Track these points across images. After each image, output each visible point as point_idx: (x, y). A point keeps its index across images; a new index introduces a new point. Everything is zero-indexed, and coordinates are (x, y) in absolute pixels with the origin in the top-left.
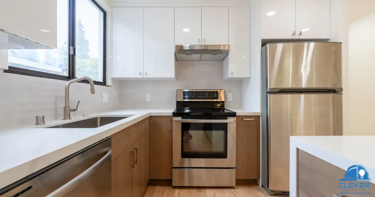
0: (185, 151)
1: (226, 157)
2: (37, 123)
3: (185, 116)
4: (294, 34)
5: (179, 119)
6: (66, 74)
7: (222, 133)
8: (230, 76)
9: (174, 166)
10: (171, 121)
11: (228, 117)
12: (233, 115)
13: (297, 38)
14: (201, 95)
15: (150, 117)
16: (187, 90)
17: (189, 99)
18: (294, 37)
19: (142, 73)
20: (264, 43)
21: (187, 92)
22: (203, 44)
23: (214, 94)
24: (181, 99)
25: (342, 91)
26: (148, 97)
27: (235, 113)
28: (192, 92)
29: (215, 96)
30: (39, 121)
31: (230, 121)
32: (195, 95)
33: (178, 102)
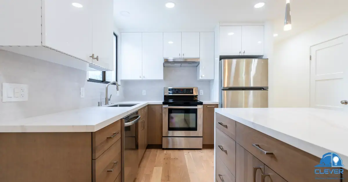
0: (170, 127)
1: (196, 130)
2: (99, 106)
3: (170, 104)
4: (240, 53)
5: (167, 106)
6: (102, 80)
7: (194, 115)
8: (200, 78)
9: (163, 136)
10: (162, 108)
11: (198, 105)
12: (201, 103)
13: (243, 54)
14: (181, 91)
15: (148, 105)
16: (171, 88)
17: (172, 93)
18: (241, 54)
19: (141, 77)
20: (222, 58)
21: (171, 89)
22: (183, 57)
23: (190, 90)
24: (167, 94)
25: (268, 89)
26: (144, 93)
27: (202, 102)
28: (175, 89)
29: (191, 92)
30: (99, 104)
31: (199, 107)
32: (177, 91)
33: (165, 96)
